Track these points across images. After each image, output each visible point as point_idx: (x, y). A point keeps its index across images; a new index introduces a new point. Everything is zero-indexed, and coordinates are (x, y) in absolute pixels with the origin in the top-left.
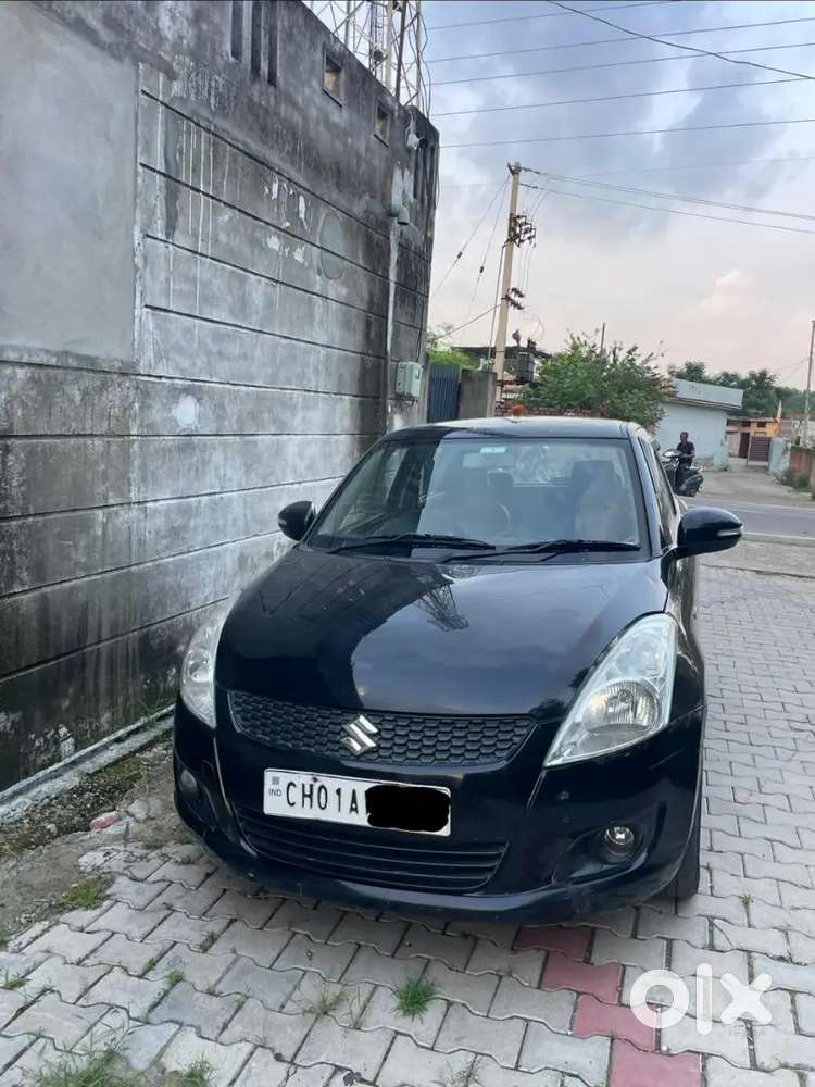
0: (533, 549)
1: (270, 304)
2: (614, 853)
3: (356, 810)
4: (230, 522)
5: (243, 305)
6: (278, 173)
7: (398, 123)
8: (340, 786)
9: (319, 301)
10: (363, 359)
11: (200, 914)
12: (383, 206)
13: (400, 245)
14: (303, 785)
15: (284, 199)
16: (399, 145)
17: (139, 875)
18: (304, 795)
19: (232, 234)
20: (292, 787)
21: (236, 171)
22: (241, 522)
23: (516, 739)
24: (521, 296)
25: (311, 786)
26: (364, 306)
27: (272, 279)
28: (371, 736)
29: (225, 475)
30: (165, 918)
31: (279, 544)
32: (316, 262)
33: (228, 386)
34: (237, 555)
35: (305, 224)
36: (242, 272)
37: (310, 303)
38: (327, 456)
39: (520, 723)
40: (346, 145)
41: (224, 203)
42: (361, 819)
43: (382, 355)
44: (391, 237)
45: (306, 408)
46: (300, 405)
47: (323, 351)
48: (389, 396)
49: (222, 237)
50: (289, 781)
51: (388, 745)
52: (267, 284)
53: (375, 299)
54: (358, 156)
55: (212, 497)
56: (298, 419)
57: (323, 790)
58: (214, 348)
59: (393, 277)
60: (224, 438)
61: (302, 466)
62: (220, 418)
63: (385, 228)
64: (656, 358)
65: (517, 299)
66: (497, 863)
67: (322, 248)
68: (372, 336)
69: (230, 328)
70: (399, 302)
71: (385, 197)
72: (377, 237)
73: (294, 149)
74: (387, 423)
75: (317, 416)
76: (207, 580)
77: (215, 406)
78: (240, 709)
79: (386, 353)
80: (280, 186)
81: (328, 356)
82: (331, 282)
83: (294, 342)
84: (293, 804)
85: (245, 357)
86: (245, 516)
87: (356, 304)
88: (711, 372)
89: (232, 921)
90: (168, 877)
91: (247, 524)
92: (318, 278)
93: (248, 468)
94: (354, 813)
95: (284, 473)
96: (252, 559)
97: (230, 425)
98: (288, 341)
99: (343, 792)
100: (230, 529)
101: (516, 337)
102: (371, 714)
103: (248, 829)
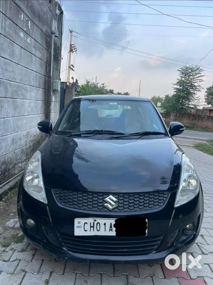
0: (137, 134)
1: (21, 55)
2: (188, 231)
3: (112, 230)
4: (10, 127)
5: (13, 54)
6: (23, 11)
7: (54, 5)
8: (105, 222)
9: (34, 57)
10: (45, 78)
11: (38, 272)
12: (50, 30)
13: (54, 43)
14: (91, 223)
15: (25, 20)
16: (54, 13)
17: (7, 259)
18: (91, 227)
19: (10, 28)
20: (86, 224)
21: (11, 7)
22: (13, 128)
23: (165, 199)
24: (73, 67)
25: (94, 223)
26: (45, 61)
27: (21, 47)
28: (115, 202)
29: (8, 112)
30: (24, 276)
31: (23, 135)
32: (33, 44)
33: (8, 81)
34: (12, 138)
35: (30, 30)
36: (12, 42)
37: (32, 57)
38: (36, 107)
39: (165, 193)
40: (41, 7)
41: (8, 17)
42: (113, 233)
43: (50, 77)
44: (52, 40)
45: (31, 91)
46: (29, 90)
47: (35, 73)
48: (51, 90)
49: (7, 29)
50: (84, 222)
51: (122, 205)
52: (20, 48)
53: (48, 60)
54: (44, 12)
55: (4, 119)
56: (28, 95)
57: (98, 224)
58: (4, 67)
59: (52, 53)
60: (7, 99)
61: (30, 110)
62: (6, 92)
63: (50, 37)
64: (107, 87)
65: (72, 68)
66: (159, 242)
67: (34, 39)
68: (47, 71)
69: (9, 61)
70: (54, 62)
71: (51, 28)
72: (49, 40)
73: (28, 5)
74: (51, 98)
75: (33, 94)
76: (3, 147)
77: (5, 87)
78: (58, 195)
79: (51, 77)
80: (24, 16)
81: (36, 75)
82: (37, 51)
83: (27, 69)
84: (87, 231)
85: (13, 72)
86: (14, 126)
87: (43, 60)
88: (115, 92)
89: (51, 273)
90: (18, 258)
91: (14, 128)
92: (34, 49)
93: (15, 109)
94: (111, 231)
95: (25, 112)
96: (16, 140)
97: (9, 95)
98: (26, 68)
99: (106, 224)
100: (10, 130)
101: (73, 78)
102: (114, 194)
103: (63, 241)
